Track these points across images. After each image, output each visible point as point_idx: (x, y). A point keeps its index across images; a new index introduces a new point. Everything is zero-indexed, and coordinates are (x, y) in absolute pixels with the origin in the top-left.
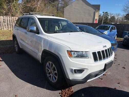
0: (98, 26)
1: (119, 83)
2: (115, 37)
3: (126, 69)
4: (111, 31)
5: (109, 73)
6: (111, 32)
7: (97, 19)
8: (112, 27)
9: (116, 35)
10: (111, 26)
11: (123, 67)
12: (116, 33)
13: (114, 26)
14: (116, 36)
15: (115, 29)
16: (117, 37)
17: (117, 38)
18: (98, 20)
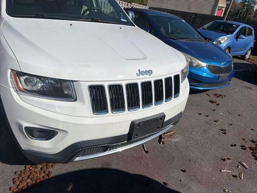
0: (211, 23)
1: (184, 171)
2: (246, 53)
3: (227, 134)
4: (237, 37)
5: (177, 140)
6: (237, 39)
7: (224, 7)
8: (245, 27)
9: (251, 48)
10: (242, 25)
11: (222, 130)
12: (252, 45)
13: (251, 27)
14: (249, 52)
15: (250, 34)
16: (252, 54)
17: (251, 56)
18: (224, 9)
